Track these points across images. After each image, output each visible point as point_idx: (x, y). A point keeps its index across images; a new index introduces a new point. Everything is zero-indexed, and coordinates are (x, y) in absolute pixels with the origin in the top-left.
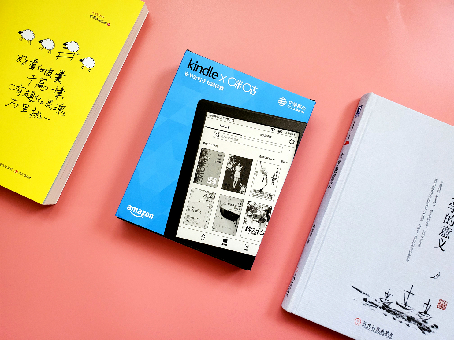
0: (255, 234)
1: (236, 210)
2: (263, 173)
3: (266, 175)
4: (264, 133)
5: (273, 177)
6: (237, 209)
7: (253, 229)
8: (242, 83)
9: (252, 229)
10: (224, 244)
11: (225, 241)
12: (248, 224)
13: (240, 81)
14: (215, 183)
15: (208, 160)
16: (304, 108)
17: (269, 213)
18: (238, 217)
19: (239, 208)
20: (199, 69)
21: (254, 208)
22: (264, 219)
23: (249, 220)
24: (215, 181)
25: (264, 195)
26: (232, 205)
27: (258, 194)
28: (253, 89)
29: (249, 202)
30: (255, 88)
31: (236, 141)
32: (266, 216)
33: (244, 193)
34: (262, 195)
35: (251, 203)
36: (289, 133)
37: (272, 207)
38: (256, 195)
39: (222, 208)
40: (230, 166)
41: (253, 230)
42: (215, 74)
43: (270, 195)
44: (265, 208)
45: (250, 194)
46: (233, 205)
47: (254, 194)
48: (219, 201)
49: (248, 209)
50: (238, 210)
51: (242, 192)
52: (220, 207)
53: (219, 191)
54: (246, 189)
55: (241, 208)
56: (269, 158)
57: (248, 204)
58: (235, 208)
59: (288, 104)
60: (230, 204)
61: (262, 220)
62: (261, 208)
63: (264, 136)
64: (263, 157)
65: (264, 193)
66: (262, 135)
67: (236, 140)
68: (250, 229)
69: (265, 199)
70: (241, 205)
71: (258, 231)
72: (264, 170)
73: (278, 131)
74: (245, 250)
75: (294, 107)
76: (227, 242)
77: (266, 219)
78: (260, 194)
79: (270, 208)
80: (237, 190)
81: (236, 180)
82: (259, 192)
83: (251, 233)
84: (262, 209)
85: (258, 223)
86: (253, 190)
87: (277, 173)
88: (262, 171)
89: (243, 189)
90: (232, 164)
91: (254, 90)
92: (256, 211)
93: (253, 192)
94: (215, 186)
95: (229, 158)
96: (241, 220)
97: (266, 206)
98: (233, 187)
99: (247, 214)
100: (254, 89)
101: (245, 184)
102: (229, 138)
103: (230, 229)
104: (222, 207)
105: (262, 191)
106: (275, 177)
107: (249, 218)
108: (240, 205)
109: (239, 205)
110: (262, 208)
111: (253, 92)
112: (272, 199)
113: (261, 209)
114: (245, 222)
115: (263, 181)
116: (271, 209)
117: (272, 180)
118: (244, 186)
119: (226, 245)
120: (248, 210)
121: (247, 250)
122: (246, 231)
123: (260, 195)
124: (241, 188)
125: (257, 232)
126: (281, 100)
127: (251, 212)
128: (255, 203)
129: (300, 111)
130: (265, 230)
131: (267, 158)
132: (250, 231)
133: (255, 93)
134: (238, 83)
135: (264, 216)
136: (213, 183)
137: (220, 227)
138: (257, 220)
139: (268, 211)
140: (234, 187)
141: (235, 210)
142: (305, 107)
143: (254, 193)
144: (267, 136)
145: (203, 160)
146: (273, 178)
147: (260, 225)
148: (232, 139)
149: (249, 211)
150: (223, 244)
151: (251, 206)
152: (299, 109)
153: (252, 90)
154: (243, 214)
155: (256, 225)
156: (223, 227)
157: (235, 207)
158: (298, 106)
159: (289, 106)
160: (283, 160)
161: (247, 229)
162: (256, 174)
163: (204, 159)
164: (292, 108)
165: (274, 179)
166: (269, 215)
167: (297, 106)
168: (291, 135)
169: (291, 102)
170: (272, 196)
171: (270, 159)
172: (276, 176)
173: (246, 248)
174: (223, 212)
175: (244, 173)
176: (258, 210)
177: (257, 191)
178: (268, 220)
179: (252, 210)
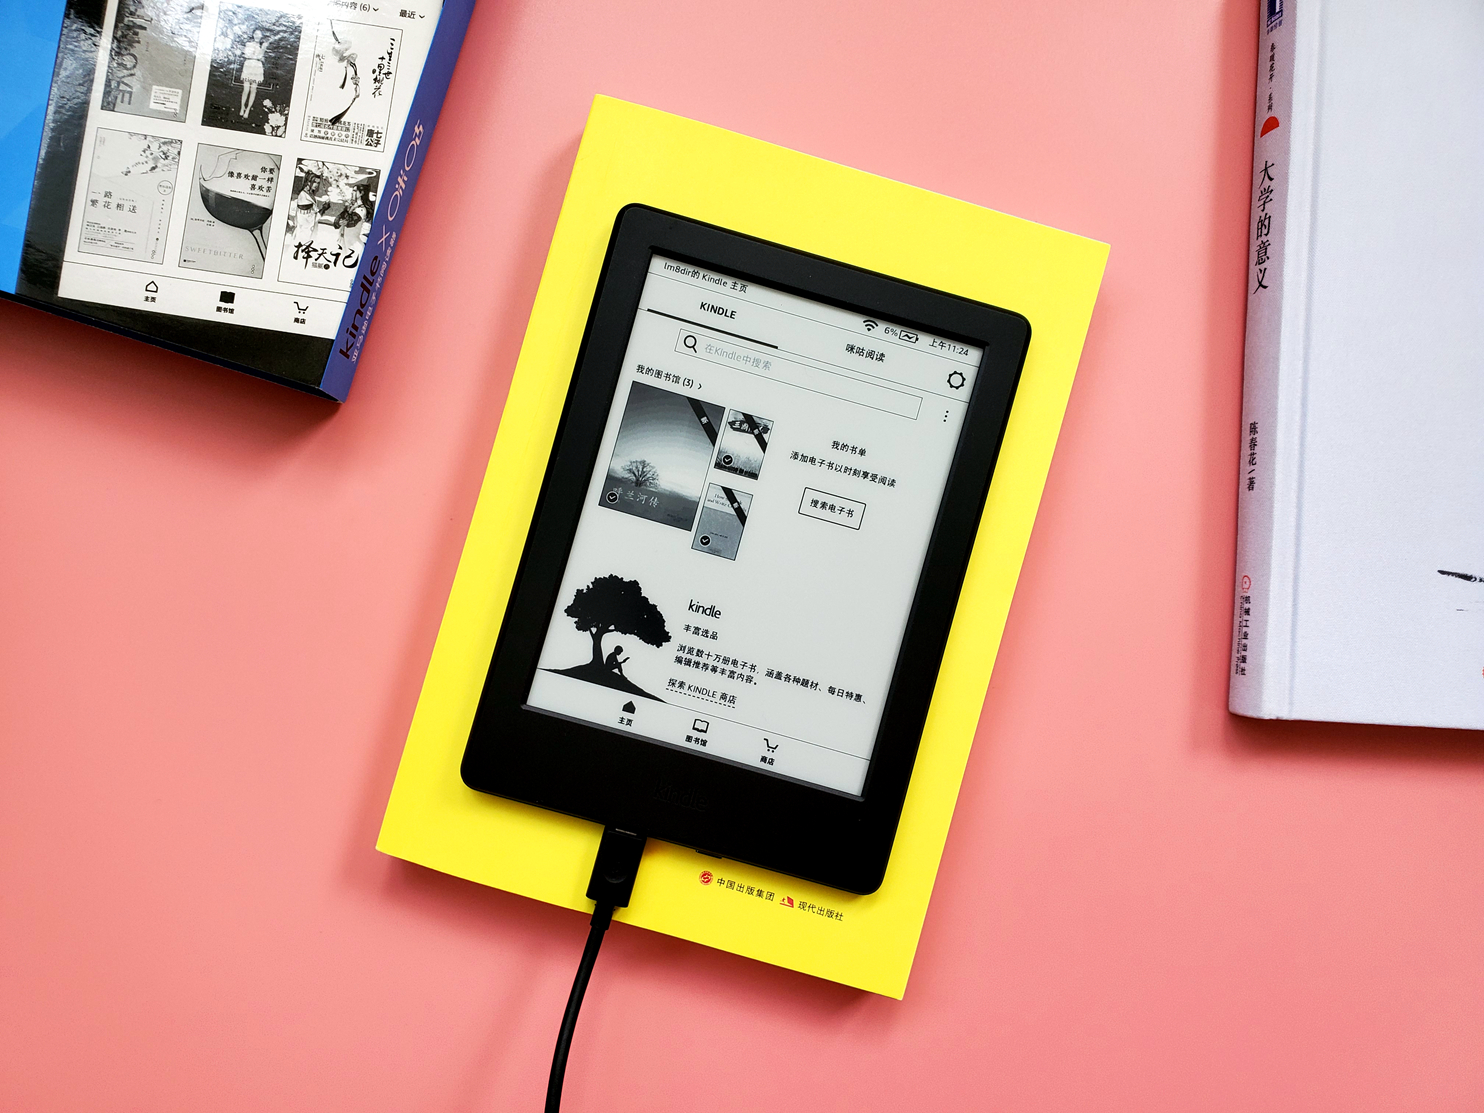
0: (327, 267)
1: (256, 191)
2: (342, 59)
3: (353, 65)
5: (378, 71)
6: (261, 188)
7: (320, 252)
9: (315, 250)
10: (225, 310)
11: (228, 297)
12: (303, 236)
14: (177, 107)
15: (145, 29)
17: (371, 194)
18: (267, 213)
21: (318, 180)
22: (356, 214)
23: (305, 220)
24: (178, 100)
25: (350, 134)
26: (243, 175)
27: (330, 131)
29: (300, 161)
32: (360, 202)
33: (280, 132)
34: (344, 133)
35: (308, 166)
37: (378, 172)
38: (322, 135)
39: (208, 190)
40: (225, 44)
41: (320, 255)
43: (371, 133)
44: (356, 176)
45: (304, 134)
46: (246, 176)
47: (316, 133)
48: (198, 168)
49: (299, 185)
50: (265, 193)
51: (273, 128)
52: (201, 186)
53: (194, 132)
54: (287, 119)
55: (272, 185)
56: (358, 6)
57: (298, 170)
58: (253, 187)
60: (236, 175)
61: (348, 218)
62: (343, 177)
65: (351, 128)
68: (308, 253)
69: (356, 146)
70: (274, 176)
71: (338, 255)
72: (346, 46)
74: (297, 320)
76: (232, 302)
77: (362, 212)
78: (336, 132)
79: (375, 174)
80: (255, 124)
81: (249, 90)
82: (333, 124)
83: (314, 265)
84: (345, 181)
85: (336, 228)
86: (311, 121)
87: (390, 54)
88: (336, 52)
89: (275, 119)
90: (232, 37)
92: (326, 191)
93: (310, 128)
94: (179, 117)
95: (220, 17)
96: (276, 224)
97: (357, 169)
98: (241, 113)
99: (294, 204)
101: (282, 99)
103: (241, 256)
104: (207, 185)
105: (343, 120)
106: (385, 71)
107: (302, 216)
108: (271, 176)
109: (267, 175)
110: (347, 177)
112: (377, 144)
113: (343, 182)
114: (290, 229)
115: (343, 86)
116: (378, 177)
117: (375, 80)
118: (278, 108)
119: (232, 311)
120: (297, 189)
121: (303, 321)
122: (296, 258)
123: (336, 136)
124: (270, 116)
125: (333, 261)
127: (310, 194)
128: (321, 164)
131: (353, 6)
135: (356, 205)
136: (168, 104)
137: (207, 252)
138: (332, 219)
139: (365, 188)
140: (245, 113)
141: (253, 192)
143: (316, 130)
145: (129, 27)
146: (377, 73)
147: (342, 235)
149: (302, 193)
150: (219, 309)
151: (308, 173)
154: (283, 204)
155: (327, 238)
156: (216, 253)
157: (253, 182)
160: (409, 10)
161: (297, 251)
163: (131, 24)
165: (382, 76)
166: (372, 197)
170: (378, 133)
171: (364, 7)
172: (386, 67)
173: (301, 316)
174: (212, 202)
175: (276, 65)
176: (334, 185)
177: (326, 120)
178: (369, 215)
179: (313, 188)
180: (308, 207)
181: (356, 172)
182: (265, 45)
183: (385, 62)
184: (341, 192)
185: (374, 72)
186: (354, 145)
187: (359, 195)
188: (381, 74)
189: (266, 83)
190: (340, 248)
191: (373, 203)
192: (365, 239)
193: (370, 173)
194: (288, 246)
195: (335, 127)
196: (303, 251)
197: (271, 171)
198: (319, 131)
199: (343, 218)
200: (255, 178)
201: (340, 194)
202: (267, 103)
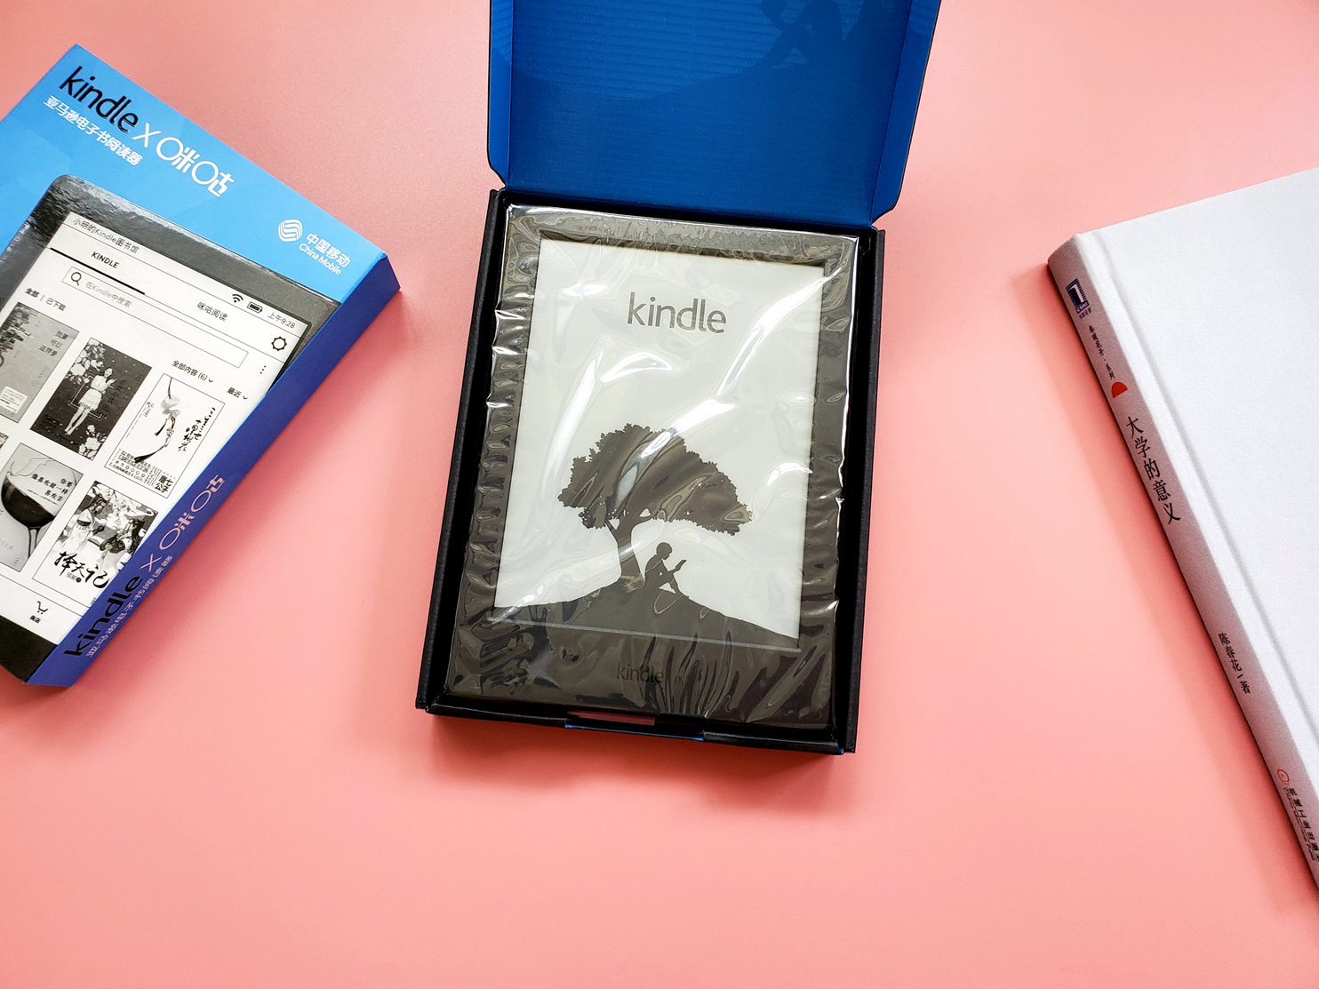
0: (78, 580)
1: (49, 497)
2: (167, 412)
3: (173, 419)
4: (209, 302)
5: (191, 430)
6: (54, 495)
7: (79, 565)
8: (195, 158)
9: (75, 563)
12: (70, 547)
13: (193, 152)
14: (18, 408)
15: (22, 340)
16: (345, 260)
17: (142, 530)
18: (49, 518)
19: (59, 493)
20: (93, 96)
21: (103, 504)
22: (122, 543)
23: (79, 534)
24: (21, 403)
25: (147, 474)
26: (44, 480)
27: (131, 467)
28: (220, 178)
29: (96, 483)
30: (227, 177)
31: (122, 307)
32: (130, 534)
33: (90, 455)
34: (142, 472)
35: (101, 490)
36: (278, 317)
37: (156, 514)
38: (124, 468)
39: (10, 484)
40: (79, 371)
41: (78, 568)
42: (131, 119)
43: (163, 479)
45: (109, 463)
46: (47, 482)
47: (119, 465)
48: (11, 463)
49: (86, 503)
50: (55, 501)
51: (87, 449)
52: (6, 479)
53: (23, 433)
54: (101, 446)
55: (65, 496)
56: (198, 374)
57: (91, 490)
58: (48, 492)
59: (303, 239)
60: (38, 478)
61: (115, 544)
62: (125, 509)
63: (208, 310)
64: (182, 367)
65: (149, 470)
66: (201, 306)
67: (124, 303)
68: (69, 562)
69: (147, 486)
70: (69, 489)
71: (92, 573)
72: (174, 403)
73: (252, 306)
74: (33, 618)
75: (317, 252)
77: (128, 543)
78: (136, 469)
79: (152, 514)
81: (82, 412)
82: (136, 462)
83: (69, 575)
84: (126, 512)
85: (101, 549)
86: (120, 454)
87: (207, 420)
88: (165, 405)
89: (91, 443)
90: (87, 366)
91: (222, 183)
92: (106, 516)
93: (117, 459)
94: (15, 418)
95: (85, 348)
96: (53, 530)
97: (140, 506)
98: (66, 430)
100: (224, 181)
101: (104, 429)
102: (104, 293)
103: (11, 548)
104: (11, 480)
105: (145, 461)
106: (196, 432)
107: (77, 530)
108: (67, 488)
109: (64, 486)
110: (128, 509)
111: (217, 188)
112: (165, 490)
113: (123, 512)
114: (62, 537)
115: (157, 434)
116: (153, 518)
117: (186, 437)
118: (98, 435)
120: (83, 507)
122: (56, 564)
123: (134, 473)
124: (89, 439)
125: (86, 577)
126: (287, 226)
127: (92, 514)
128: (112, 491)
129: (331, 267)
130: (112, 574)
131: (194, 372)
132: (68, 566)
133: (221, 191)
134: (186, 154)
135: (126, 535)
136: (11, 405)
138: (101, 541)
139: (140, 524)
140: (69, 430)
141: (46, 496)
142: (347, 259)
143: (121, 462)
144: (216, 313)
145: (9, 335)
146: (190, 432)
147: (103, 557)
148: (115, 297)
149: (87, 510)
151: (98, 496)
152: (330, 261)
153: (217, 181)
154: (66, 514)
155: (90, 555)
157: (50, 489)
158: (328, 253)
159: (303, 247)
160: (237, 389)
161: (60, 559)
162: (146, 411)
163: (12, 333)
164: (310, 252)
165: (193, 435)
166: (141, 533)
167: (328, 250)
168: (283, 326)
169: (315, 237)
170: (169, 481)
171: (202, 376)
172: (199, 429)
173: (38, 616)
174: (9, 494)
175: (111, 400)
176: (115, 513)
177: (132, 457)
178: (133, 548)
179: (97, 510)
180: (86, 524)
181: (137, 508)
182: (111, 381)
183: (200, 425)
184: (118, 521)
185: (188, 430)
186: (145, 485)
187: (132, 528)
188: (192, 434)
189: (97, 412)
190: (97, 568)
191: (140, 539)
192: (120, 567)
193: (149, 513)
194: (55, 551)
195: (137, 465)
196: (65, 560)
197: (70, 484)
198: (123, 464)
199: (111, 543)
200: (53, 485)
201: (117, 522)
202: (91, 428)
